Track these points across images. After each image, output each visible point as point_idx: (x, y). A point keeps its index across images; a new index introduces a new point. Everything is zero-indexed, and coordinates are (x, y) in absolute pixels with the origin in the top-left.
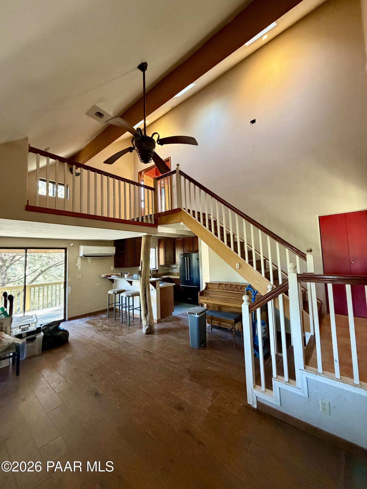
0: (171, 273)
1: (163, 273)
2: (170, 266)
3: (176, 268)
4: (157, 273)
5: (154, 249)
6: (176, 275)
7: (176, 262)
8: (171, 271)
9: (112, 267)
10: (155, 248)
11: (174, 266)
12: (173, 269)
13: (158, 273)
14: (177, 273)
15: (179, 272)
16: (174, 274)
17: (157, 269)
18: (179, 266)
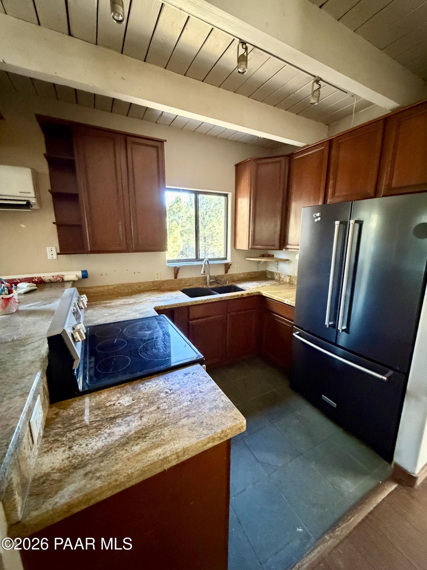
0: (272, 273)
1: (249, 273)
2: (271, 252)
3: (288, 260)
4: (226, 272)
5: (223, 198)
6: (285, 283)
7: (289, 242)
8: (272, 268)
9: (48, 249)
10: (226, 195)
11: (280, 255)
12: (278, 264)
13: (230, 272)
14: (290, 276)
15: (296, 274)
16: (280, 278)
17: (229, 260)
18: (297, 257)
